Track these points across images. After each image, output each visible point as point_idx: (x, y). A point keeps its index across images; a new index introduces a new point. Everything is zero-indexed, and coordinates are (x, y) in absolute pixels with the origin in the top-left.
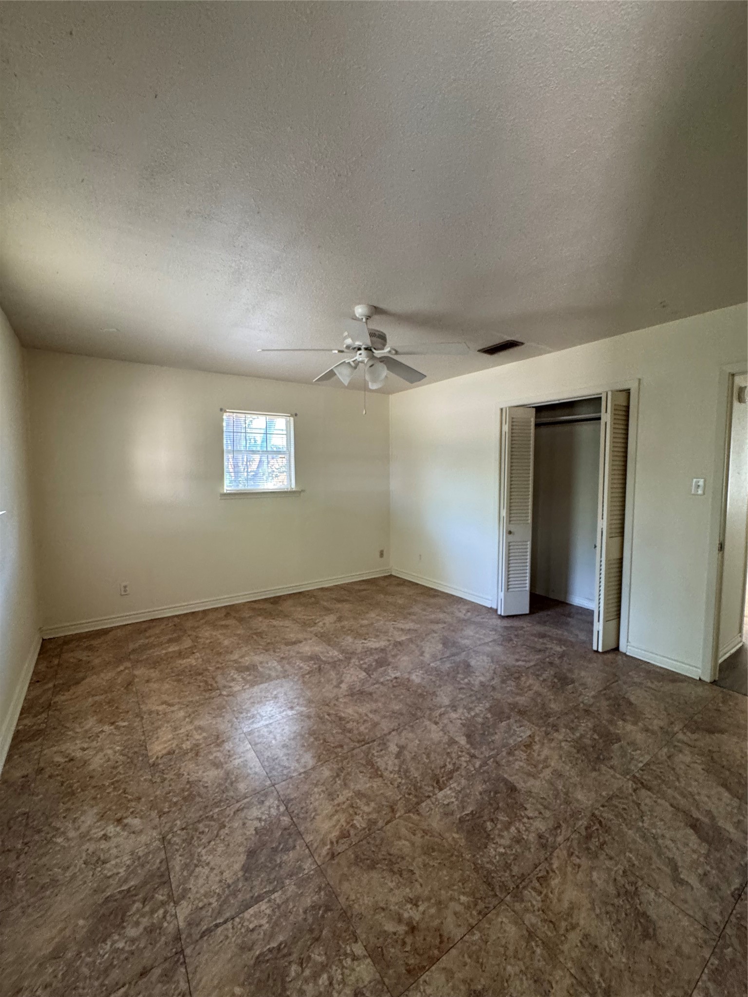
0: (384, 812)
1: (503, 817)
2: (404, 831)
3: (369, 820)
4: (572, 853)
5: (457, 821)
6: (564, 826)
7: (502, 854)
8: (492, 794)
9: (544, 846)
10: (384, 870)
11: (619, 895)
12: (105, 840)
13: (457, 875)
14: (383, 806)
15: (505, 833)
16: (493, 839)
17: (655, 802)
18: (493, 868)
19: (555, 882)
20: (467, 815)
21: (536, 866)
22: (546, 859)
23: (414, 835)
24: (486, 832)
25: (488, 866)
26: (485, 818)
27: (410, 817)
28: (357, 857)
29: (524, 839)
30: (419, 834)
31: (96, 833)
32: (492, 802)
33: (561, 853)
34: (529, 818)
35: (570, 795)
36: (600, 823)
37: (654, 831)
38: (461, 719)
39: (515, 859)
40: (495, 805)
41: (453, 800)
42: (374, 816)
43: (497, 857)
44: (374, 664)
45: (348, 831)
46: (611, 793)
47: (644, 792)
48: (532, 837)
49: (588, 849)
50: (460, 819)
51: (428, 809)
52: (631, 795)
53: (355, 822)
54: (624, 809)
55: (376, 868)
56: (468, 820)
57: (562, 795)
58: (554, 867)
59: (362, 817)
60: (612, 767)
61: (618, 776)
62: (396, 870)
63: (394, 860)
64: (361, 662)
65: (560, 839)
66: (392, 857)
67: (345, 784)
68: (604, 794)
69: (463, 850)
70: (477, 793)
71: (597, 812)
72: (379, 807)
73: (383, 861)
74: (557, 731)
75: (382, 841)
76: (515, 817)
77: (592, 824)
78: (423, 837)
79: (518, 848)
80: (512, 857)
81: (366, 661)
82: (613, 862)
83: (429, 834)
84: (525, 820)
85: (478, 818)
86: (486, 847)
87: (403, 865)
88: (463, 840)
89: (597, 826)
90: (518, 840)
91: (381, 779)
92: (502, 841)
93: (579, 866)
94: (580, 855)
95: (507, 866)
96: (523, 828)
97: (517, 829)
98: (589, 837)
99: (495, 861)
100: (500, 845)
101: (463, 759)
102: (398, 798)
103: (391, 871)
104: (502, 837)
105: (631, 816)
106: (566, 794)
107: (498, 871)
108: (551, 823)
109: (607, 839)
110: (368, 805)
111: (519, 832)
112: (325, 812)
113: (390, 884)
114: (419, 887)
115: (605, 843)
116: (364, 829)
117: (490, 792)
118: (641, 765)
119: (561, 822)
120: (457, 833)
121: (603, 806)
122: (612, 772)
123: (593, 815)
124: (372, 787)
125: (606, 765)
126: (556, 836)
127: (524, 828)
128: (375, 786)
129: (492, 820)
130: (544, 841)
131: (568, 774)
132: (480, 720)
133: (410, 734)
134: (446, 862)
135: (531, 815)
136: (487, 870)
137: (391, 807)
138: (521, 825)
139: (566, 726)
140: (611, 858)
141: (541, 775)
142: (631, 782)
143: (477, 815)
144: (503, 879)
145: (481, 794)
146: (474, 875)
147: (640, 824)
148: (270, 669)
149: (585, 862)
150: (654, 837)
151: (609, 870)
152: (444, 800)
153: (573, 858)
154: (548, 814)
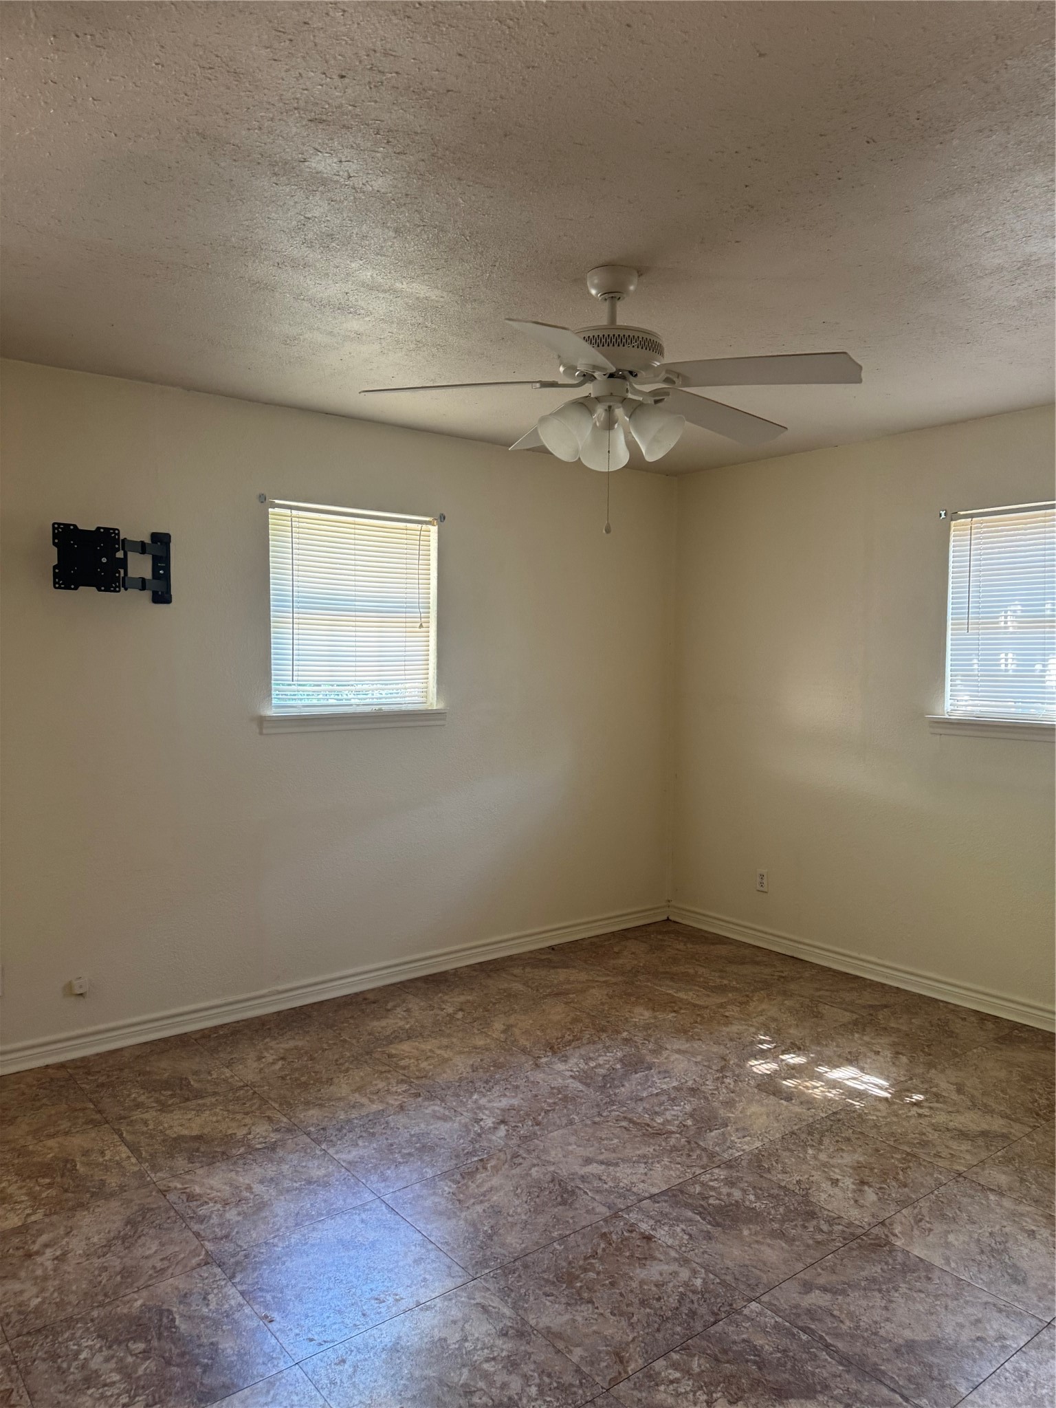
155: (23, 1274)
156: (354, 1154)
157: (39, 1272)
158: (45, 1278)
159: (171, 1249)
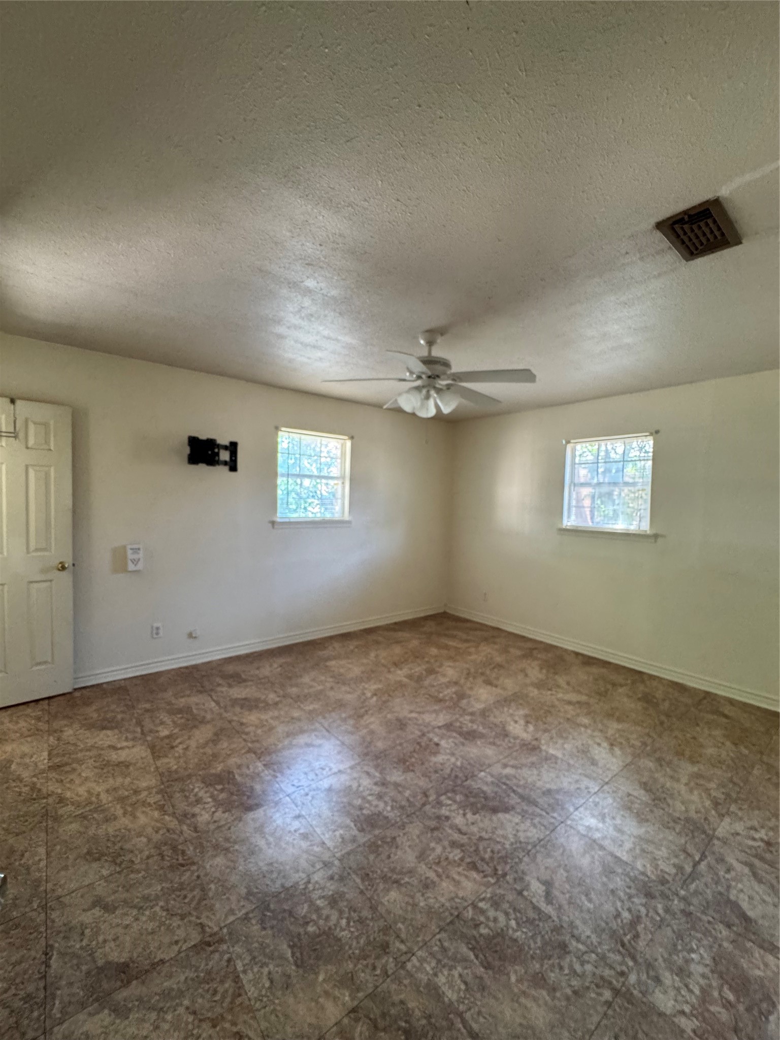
1: (223, 796)
6: (195, 835)
9: (185, 815)
11: (122, 849)
15: (208, 795)
19: (156, 814)
21: (173, 806)
22: (174, 813)
33: (173, 824)
34: (214, 812)
36: (182, 865)
37: (147, 913)
48: (196, 810)
49: (165, 844)
54: (185, 897)
58: (166, 817)
65: (185, 828)
71: (194, 868)
76: (218, 804)
77: (185, 858)
79: (192, 799)
82: (144, 857)
84: (213, 809)
89: (181, 861)
90: (198, 801)
93: (157, 832)
95: (183, 791)
96: (207, 806)
98: (174, 849)
105: (174, 900)
108: (201, 827)
109: (165, 862)
115: (163, 858)
119: (199, 834)
121: (198, 877)
123: (193, 863)
126: (189, 826)
130: (189, 816)
135: (217, 814)
140: (148, 858)
146: (187, 773)
147: (161, 903)
149: (157, 837)
151: (141, 852)
153: (165, 830)
154: (212, 827)
155: (170, 756)
156: (311, 707)
157: (177, 755)
158: (180, 757)
159: (233, 746)
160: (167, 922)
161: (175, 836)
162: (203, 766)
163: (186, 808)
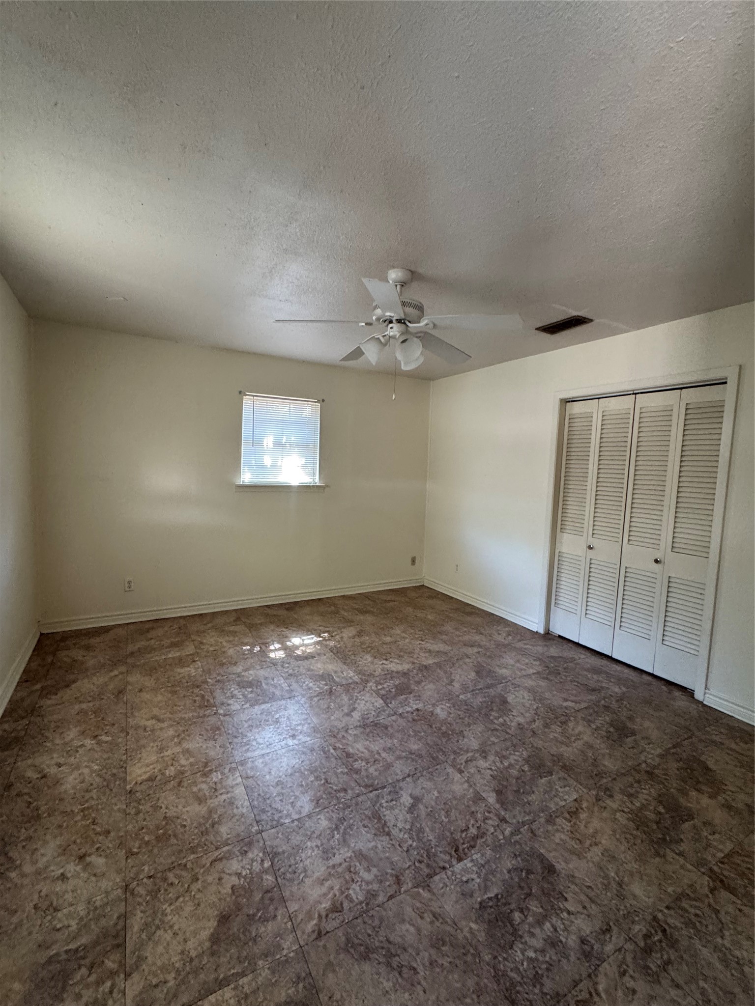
0: (388, 883)
1: (535, 907)
2: (408, 910)
3: (368, 892)
4: (625, 971)
5: (477, 906)
6: (615, 929)
7: (531, 960)
8: (524, 874)
9: (587, 955)
10: (379, 963)
12: (63, 880)
13: (471, 983)
14: (387, 874)
15: (537, 931)
16: (521, 937)
17: (740, 910)
18: (519, 979)
20: (490, 899)
21: (576, 984)
22: (589, 976)
23: (422, 918)
24: (512, 925)
25: (513, 975)
26: (513, 906)
27: (419, 893)
28: (348, 940)
29: (561, 942)
30: (428, 917)
31: (53, 871)
32: (522, 884)
33: (609, 968)
34: (569, 913)
35: (624, 887)
36: (664, 931)
38: (491, 769)
39: (548, 970)
40: (526, 891)
41: (474, 876)
42: (375, 886)
43: (525, 963)
44: (393, 690)
45: (342, 904)
46: (679, 890)
47: (724, 895)
48: (572, 941)
49: (647, 967)
50: (480, 903)
51: (441, 885)
52: (707, 896)
53: (351, 892)
54: (696, 915)
55: (370, 959)
56: (491, 907)
57: (614, 885)
58: (601, 988)
59: (360, 886)
60: (680, 854)
61: (690, 867)
62: (395, 965)
63: (393, 951)
64: (380, 687)
65: (609, 948)
66: (391, 946)
67: (344, 841)
68: (670, 890)
69: (481, 948)
70: (505, 871)
71: (660, 916)
72: (382, 875)
73: (380, 951)
74: (611, 796)
75: (381, 923)
76: (551, 910)
77: (653, 932)
78: (432, 923)
79: (551, 955)
80: (544, 966)
81: (385, 686)
82: (680, 992)
83: (441, 920)
84: (565, 915)
85: (505, 904)
86: (511, 948)
87: (404, 958)
88: (483, 934)
89: (660, 936)
90: (553, 943)
91: (388, 837)
92: (533, 942)
93: (634, 992)
94: (636, 975)
95: (537, 979)
96: (559, 925)
97: (553, 926)
98: (647, 951)
99: (521, 969)
100: (530, 947)
101: (490, 822)
102: (407, 866)
103: (389, 964)
104: (533, 935)
106: (620, 884)
107: (525, 983)
108: (598, 925)
109: (673, 958)
110: (369, 871)
111: (556, 930)
112: (317, 874)
113: (385, 984)
114: (421, 993)
115: (669, 962)
116: (361, 903)
117: (522, 871)
118: (720, 855)
119: (611, 924)
120: (476, 922)
121: (668, 908)
122: (682, 861)
123: (655, 918)
124: (376, 847)
125: (673, 851)
126: (603, 943)
127: (562, 927)
128: (379, 846)
129: (522, 911)
131: (622, 856)
132: (514, 772)
133: (429, 783)
134: (458, 962)
135: (572, 909)
136: (511, 979)
137: (397, 877)
138: (559, 922)
139: (622, 791)
140: (678, 986)
141: (589, 855)
142: (707, 878)
143: (503, 901)
144: (531, 997)
145: (509, 872)
146: (494, 986)
147: (719, 940)
148: (276, 687)
149: (642, 987)
150: (738, 963)
152: (463, 876)
153: (627, 979)
154: (594, 909)
160: (731, 926)
161: (629, 959)
162: (469, 958)
163: (573, 958)
